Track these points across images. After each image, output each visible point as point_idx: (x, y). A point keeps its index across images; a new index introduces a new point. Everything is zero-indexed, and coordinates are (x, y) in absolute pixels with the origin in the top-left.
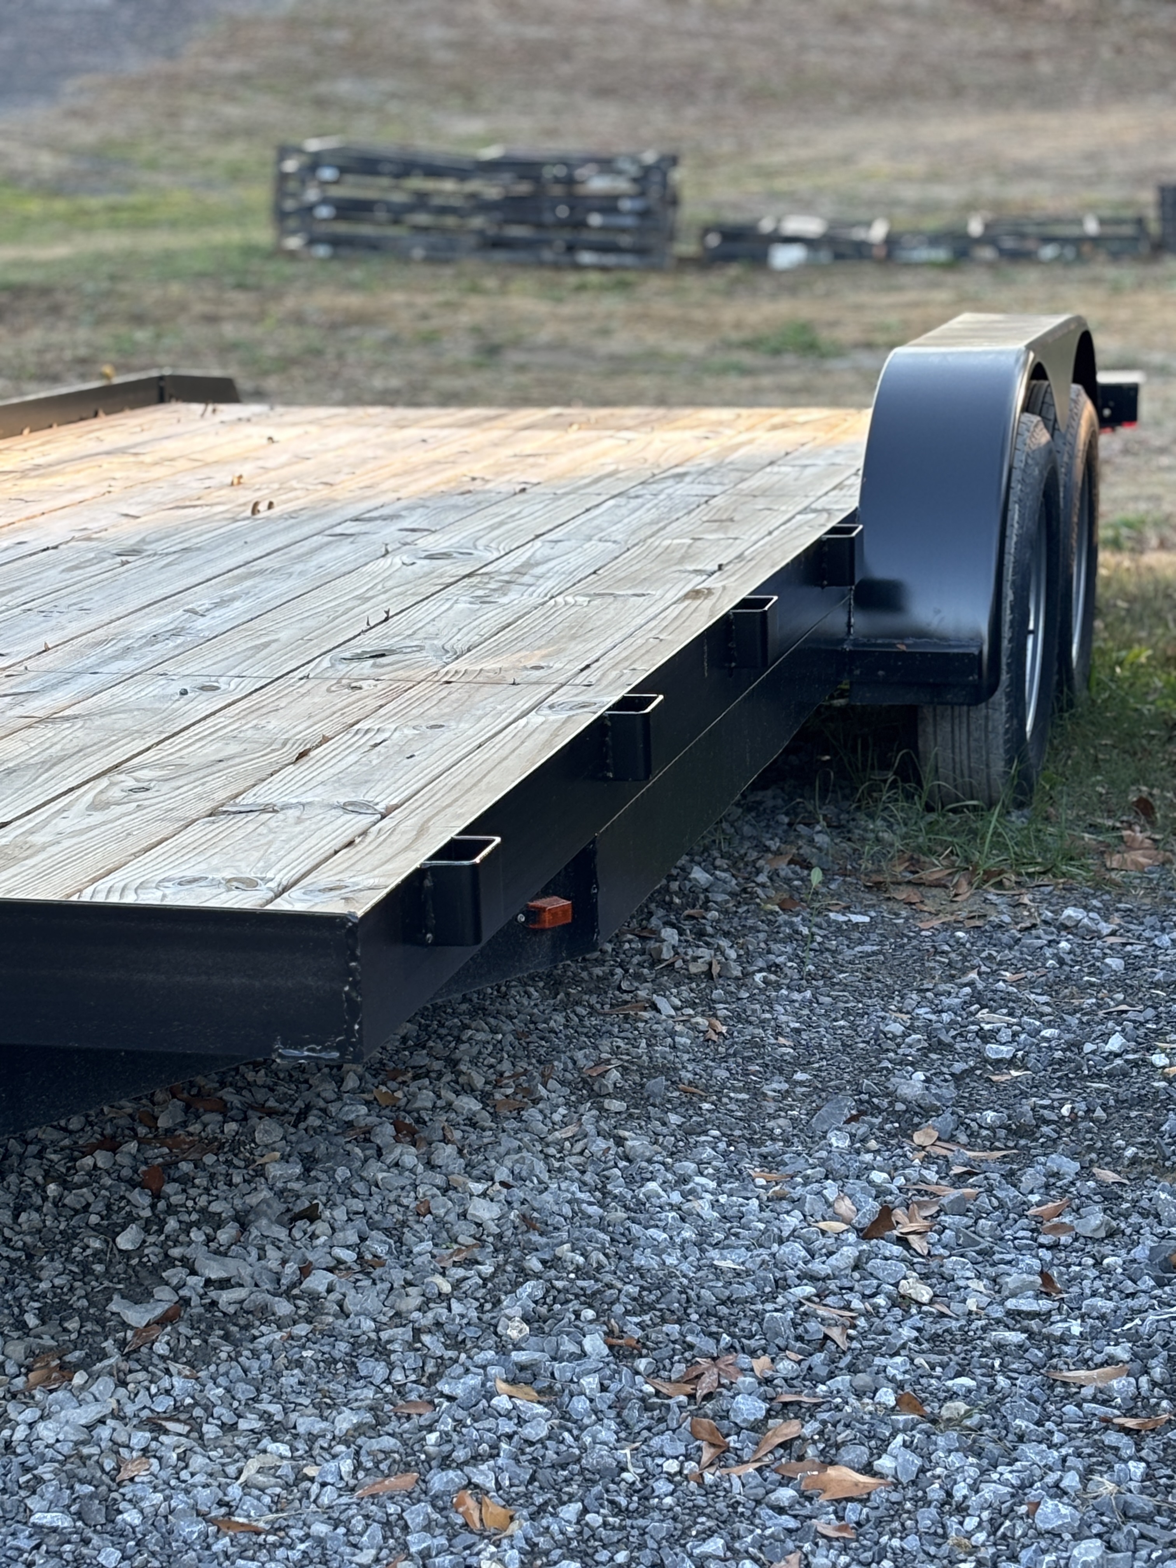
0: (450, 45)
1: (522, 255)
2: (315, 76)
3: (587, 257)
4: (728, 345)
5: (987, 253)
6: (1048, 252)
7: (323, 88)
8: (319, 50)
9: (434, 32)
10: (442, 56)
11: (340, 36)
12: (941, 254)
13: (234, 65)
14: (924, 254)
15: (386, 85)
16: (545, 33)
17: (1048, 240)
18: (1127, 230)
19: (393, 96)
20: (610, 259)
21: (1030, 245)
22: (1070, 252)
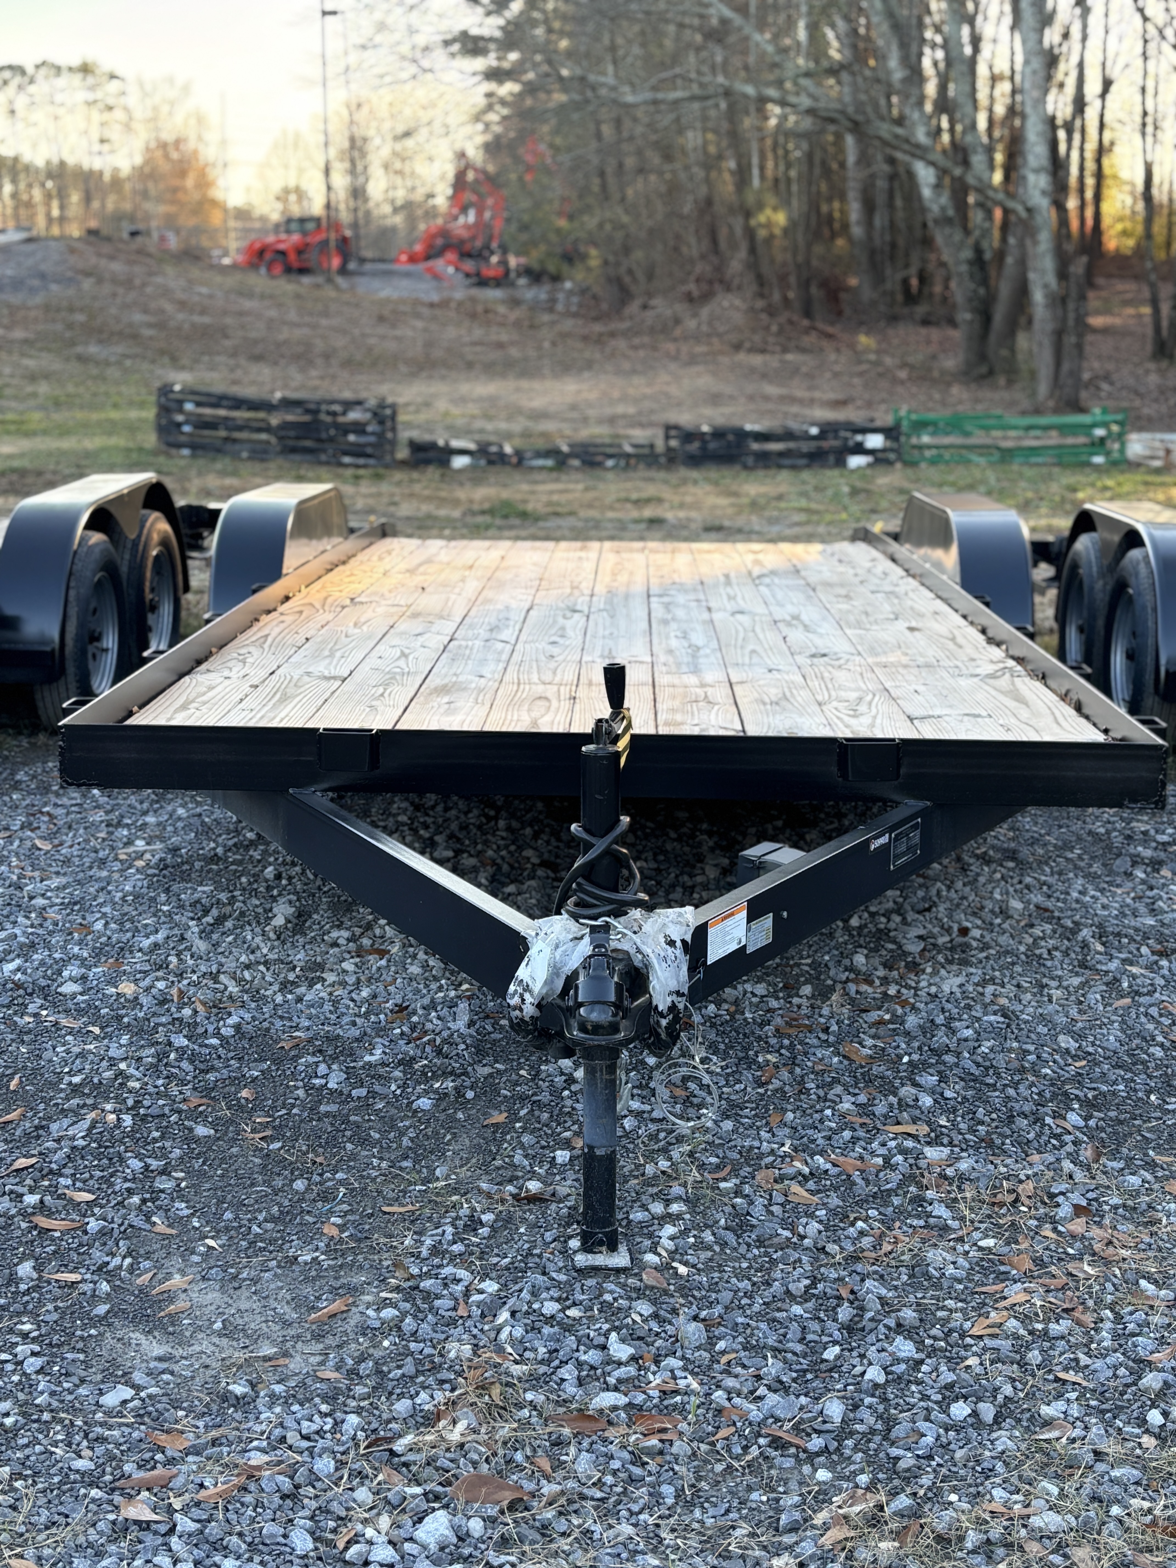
0: (150, 325)
1: (308, 457)
2: (72, 343)
3: (347, 460)
4: (474, 513)
5: (576, 463)
6: (610, 463)
7: (79, 349)
8: (70, 326)
9: (138, 317)
10: (147, 332)
11: (80, 317)
12: (549, 463)
13: (18, 334)
14: (540, 462)
15: (120, 349)
16: (206, 320)
17: (611, 456)
18: (646, 451)
19: (126, 356)
20: (361, 461)
21: (599, 458)
22: (622, 463)
